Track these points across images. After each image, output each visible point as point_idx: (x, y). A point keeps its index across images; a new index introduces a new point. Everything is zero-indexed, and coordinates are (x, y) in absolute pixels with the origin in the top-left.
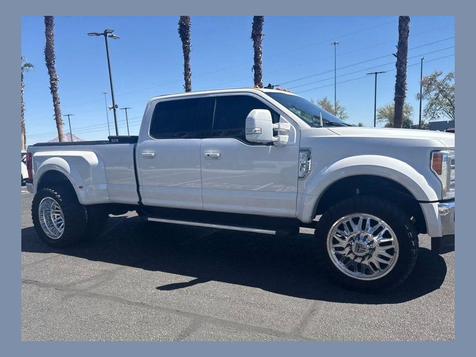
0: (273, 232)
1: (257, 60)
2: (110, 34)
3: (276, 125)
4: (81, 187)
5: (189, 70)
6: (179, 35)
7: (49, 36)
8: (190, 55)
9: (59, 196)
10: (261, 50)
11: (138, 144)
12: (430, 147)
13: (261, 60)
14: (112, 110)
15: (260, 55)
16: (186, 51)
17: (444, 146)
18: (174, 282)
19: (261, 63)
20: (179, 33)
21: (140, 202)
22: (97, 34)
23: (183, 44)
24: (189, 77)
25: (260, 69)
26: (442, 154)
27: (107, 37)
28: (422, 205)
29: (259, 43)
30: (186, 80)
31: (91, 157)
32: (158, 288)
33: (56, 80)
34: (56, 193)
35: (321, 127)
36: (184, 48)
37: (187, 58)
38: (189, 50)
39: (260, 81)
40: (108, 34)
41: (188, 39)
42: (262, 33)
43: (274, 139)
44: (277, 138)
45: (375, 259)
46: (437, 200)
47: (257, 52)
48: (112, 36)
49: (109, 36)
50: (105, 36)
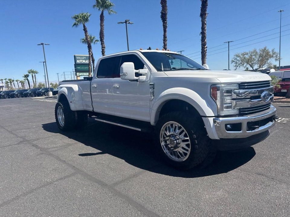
0: (140, 130)
1: (203, 28)
2: (129, 22)
3: (137, 71)
4: (71, 102)
5: (166, 38)
6: (161, 19)
7: (102, 26)
8: (167, 30)
9: (62, 106)
10: (205, 23)
12: (210, 83)
13: (206, 28)
15: (205, 26)
16: (165, 27)
17: (220, 82)
19: (205, 30)
20: (161, 17)
21: (93, 110)
22: (122, 23)
23: (163, 23)
24: (166, 42)
25: (205, 34)
27: (127, 24)
28: (203, 118)
29: (205, 18)
30: (164, 43)
32: (80, 155)
33: (104, 47)
34: (61, 105)
35: (162, 71)
36: (164, 25)
37: (165, 31)
38: (166, 26)
39: (205, 40)
40: (127, 22)
41: (166, 20)
42: (207, 12)
44: (138, 78)
46: (214, 115)
47: (203, 24)
48: (129, 23)
49: (128, 23)
50: (126, 23)
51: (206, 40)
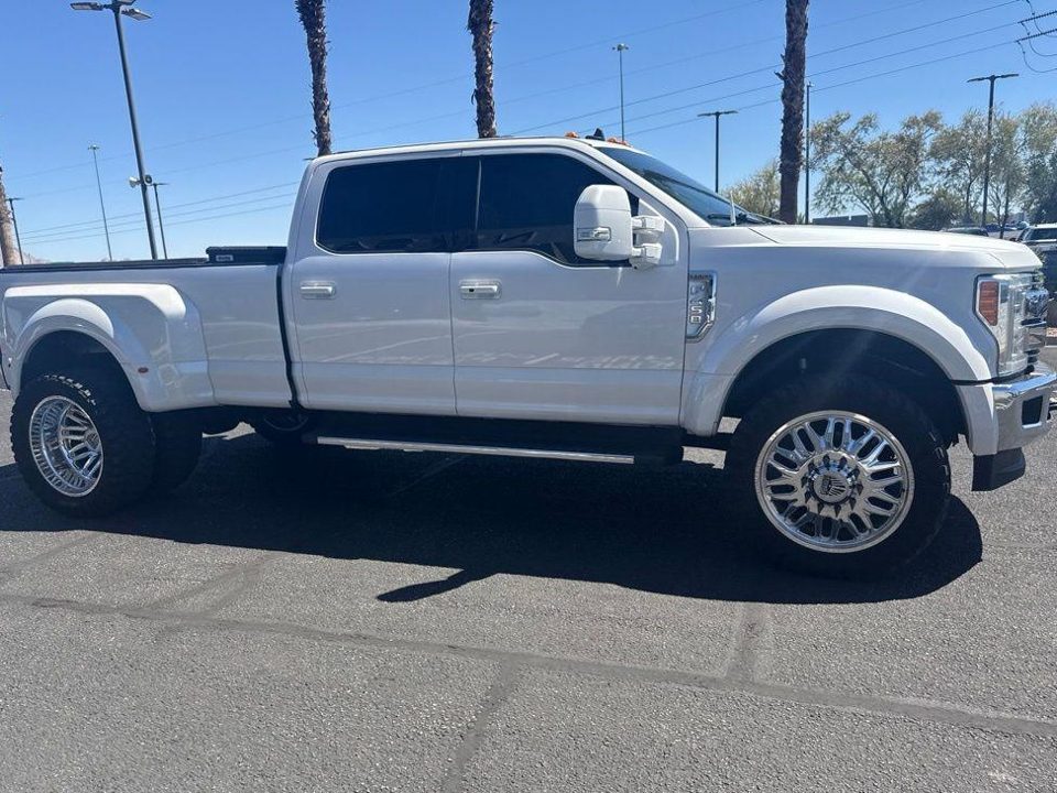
0: (629, 460)
1: (482, 77)
2: (128, 8)
3: (637, 221)
4: (143, 370)
5: (326, 98)
6: (299, 15)
8: (326, 63)
9: (88, 393)
10: (490, 55)
11: (289, 267)
12: (973, 268)
13: (492, 78)
14: (139, 187)
15: (490, 68)
16: (317, 54)
17: (1002, 266)
18: (411, 582)
19: (491, 85)
20: (300, 10)
21: (295, 402)
22: (95, 7)
23: (310, 35)
24: (325, 114)
25: (491, 98)
26: (997, 282)
27: (122, 16)
28: (963, 389)
29: (487, 39)
30: (318, 119)
31: (167, 298)
32: (382, 598)
34: (78, 386)
35: (733, 225)
36: (312, 46)
37: (318, 69)
38: (323, 50)
40: (122, 8)
41: (320, 25)
42: (493, 17)
43: (637, 252)
44: (639, 250)
45: (862, 508)
46: (990, 377)
47: (482, 62)
48: (132, 12)
49: (124, 12)
50: (116, 11)
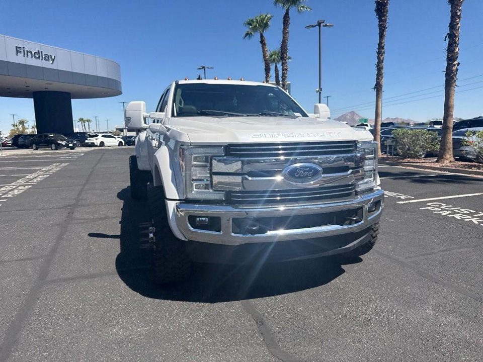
1: (453, 26)
2: (324, 24)
5: (383, 48)
7: (285, 33)
8: (386, 33)
10: (459, 14)
13: (459, 25)
14: (319, 93)
15: (458, 20)
16: (382, 29)
19: (458, 30)
20: (376, 11)
22: (313, 26)
23: (380, 22)
24: (382, 56)
25: (456, 37)
27: (322, 27)
29: (458, 5)
30: (379, 58)
33: (286, 70)
36: (380, 26)
37: (382, 36)
38: (385, 27)
39: (455, 50)
40: (322, 24)
41: (384, 16)
47: (454, 17)
48: (326, 25)
49: (324, 26)
50: (320, 26)
51: (457, 50)
